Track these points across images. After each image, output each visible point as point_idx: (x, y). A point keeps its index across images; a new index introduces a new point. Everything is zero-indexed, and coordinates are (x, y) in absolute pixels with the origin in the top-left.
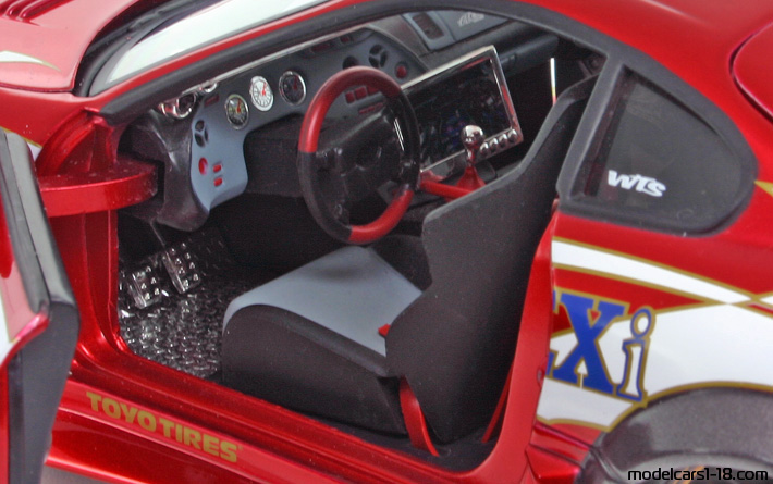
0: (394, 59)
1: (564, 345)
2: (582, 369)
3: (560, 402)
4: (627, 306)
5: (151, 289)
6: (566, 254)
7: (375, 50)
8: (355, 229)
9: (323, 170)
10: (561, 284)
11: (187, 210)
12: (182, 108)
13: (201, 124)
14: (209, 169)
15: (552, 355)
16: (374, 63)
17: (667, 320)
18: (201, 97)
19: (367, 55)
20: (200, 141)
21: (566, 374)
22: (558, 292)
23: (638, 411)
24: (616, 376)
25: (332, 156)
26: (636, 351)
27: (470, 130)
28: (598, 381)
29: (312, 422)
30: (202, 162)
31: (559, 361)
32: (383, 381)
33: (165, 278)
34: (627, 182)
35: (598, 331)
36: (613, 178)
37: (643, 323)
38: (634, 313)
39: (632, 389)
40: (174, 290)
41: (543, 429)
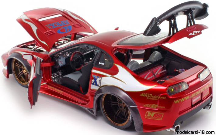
0: (83, 51)
1: (93, 81)
2: (95, 83)
3: (93, 87)
4: (99, 76)
5: (56, 75)
6: (94, 71)
7: (81, 50)
8: (77, 69)
9: (73, 62)
10: (93, 74)
11: (58, 66)
12: (58, 55)
13: (60, 57)
14: (61, 62)
15: (92, 82)
16: (81, 51)
17: (103, 78)
18: (60, 54)
19: (80, 50)
20: (60, 59)
21: (93, 84)
22: (93, 75)
23: (100, 88)
24: (98, 84)
25: (74, 61)
26: (100, 81)
27: (91, 59)
28: (96, 85)
29: (70, 89)
30: (60, 61)
31: (93, 82)
32: (78, 85)
33: (58, 74)
34: (101, 63)
35: (97, 79)
36: (99, 63)
37: (101, 78)
38: (100, 77)
39: (99, 85)
40: (59, 75)
41: (91, 90)
